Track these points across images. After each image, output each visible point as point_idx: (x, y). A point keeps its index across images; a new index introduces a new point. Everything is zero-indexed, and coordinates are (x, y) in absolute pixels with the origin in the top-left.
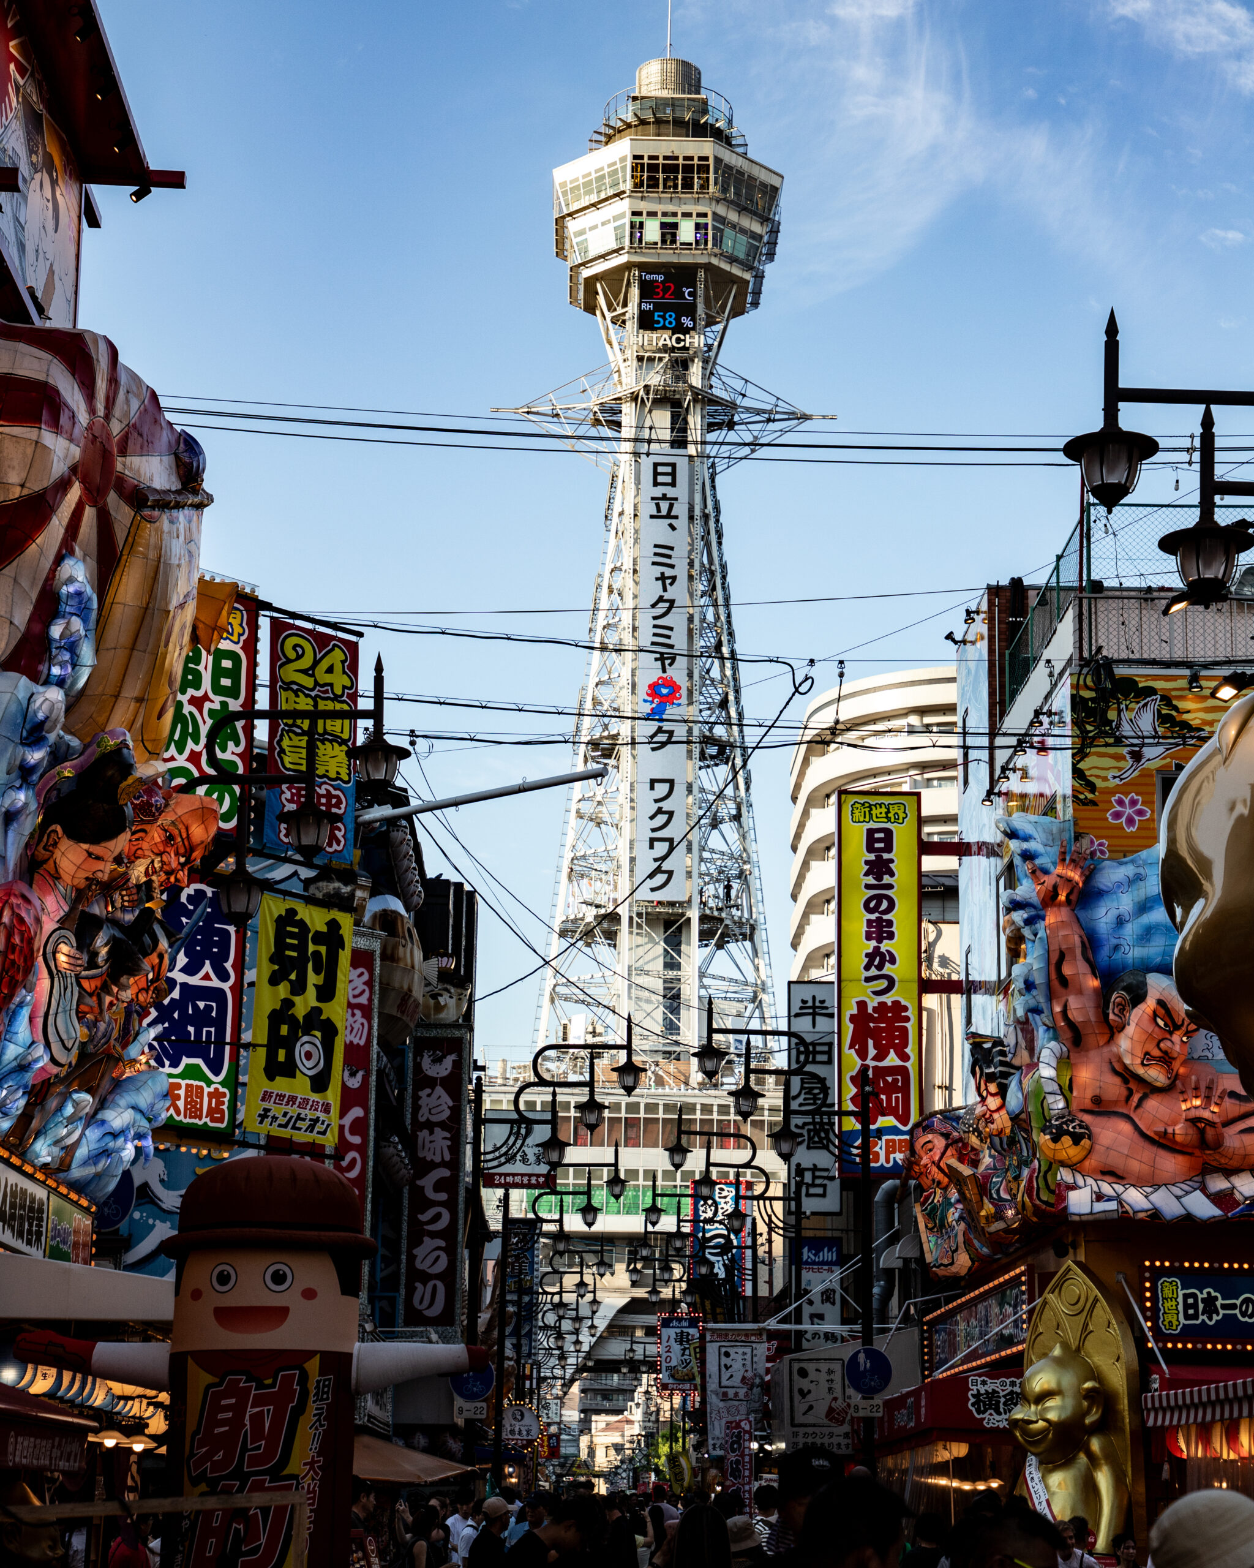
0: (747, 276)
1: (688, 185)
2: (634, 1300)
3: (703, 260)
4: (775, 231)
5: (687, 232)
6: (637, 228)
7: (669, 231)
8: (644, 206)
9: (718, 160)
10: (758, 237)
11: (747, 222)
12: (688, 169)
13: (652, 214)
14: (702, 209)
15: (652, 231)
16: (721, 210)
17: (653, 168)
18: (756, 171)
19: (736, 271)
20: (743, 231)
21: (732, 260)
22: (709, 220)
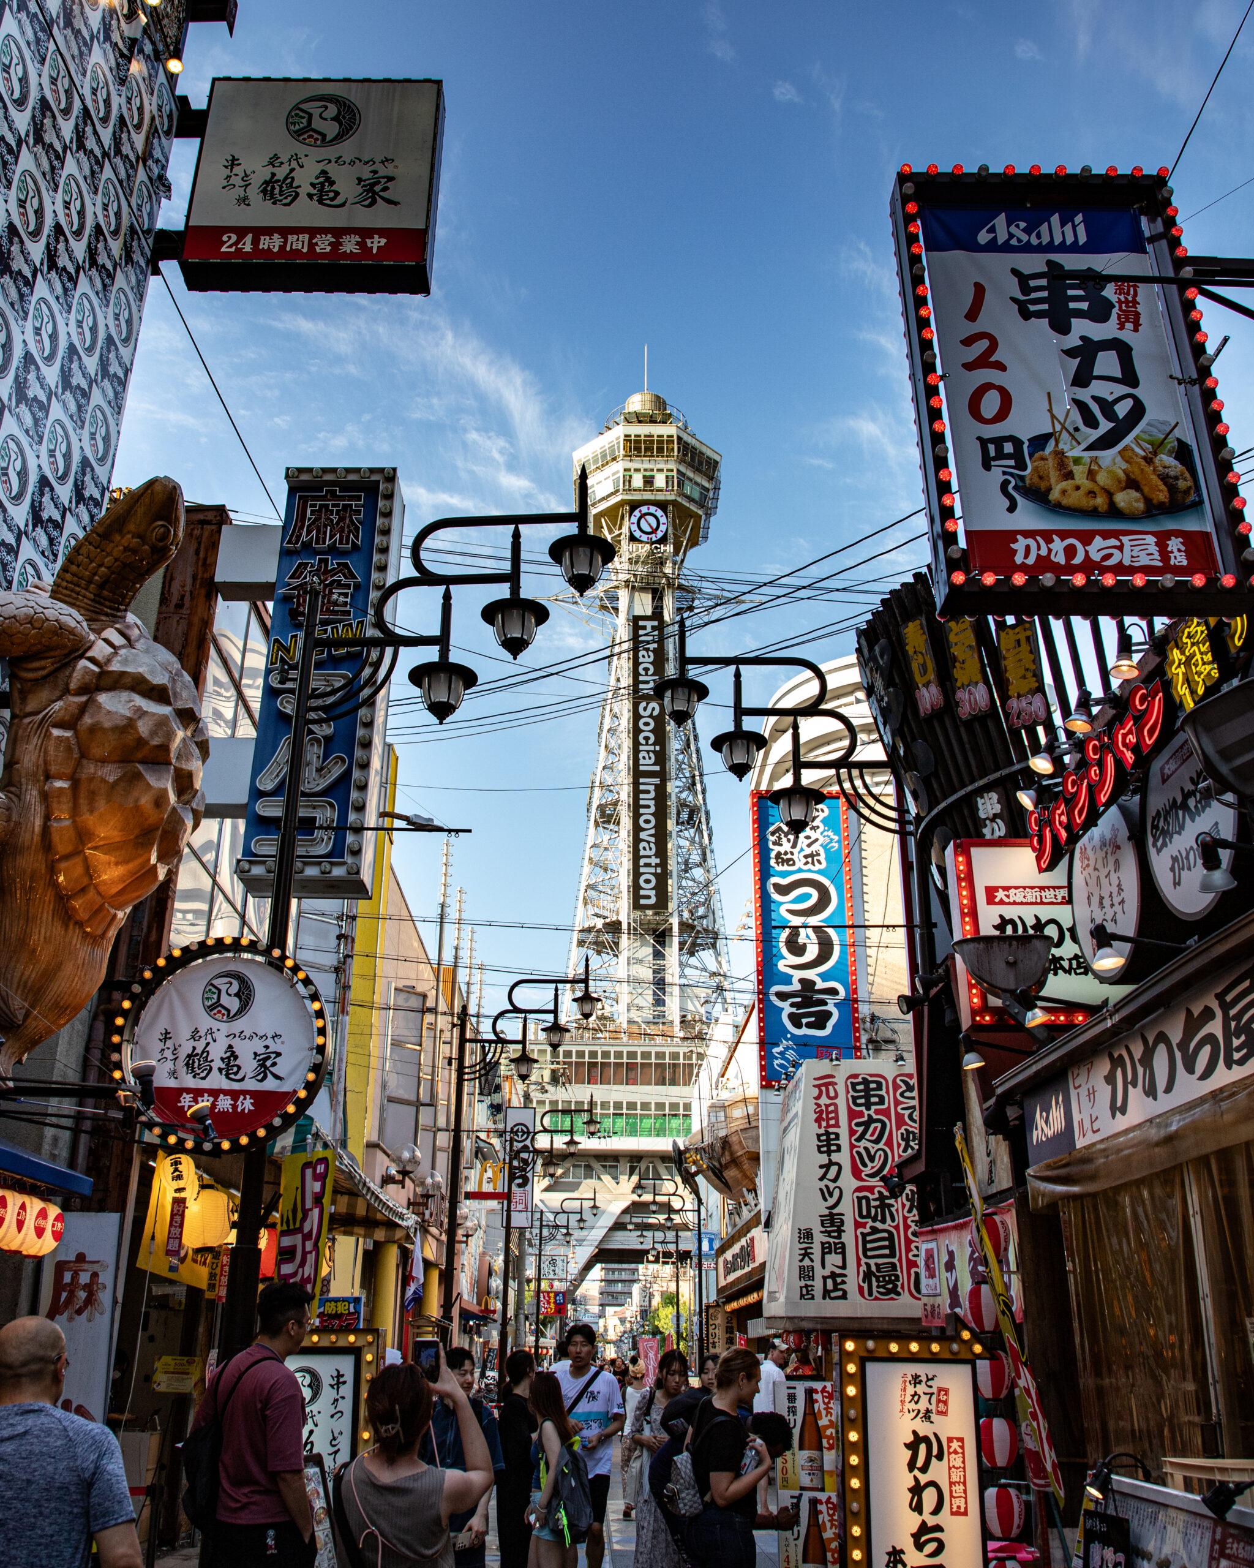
0: (700, 512)
1: (660, 450)
2: (634, 1203)
3: (672, 498)
4: (717, 489)
5: (660, 481)
6: (628, 480)
7: (649, 481)
8: (632, 465)
9: (679, 438)
10: (708, 490)
11: (698, 479)
12: (660, 442)
13: (637, 470)
14: (670, 466)
15: (638, 481)
16: (683, 469)
17: (637, 442)
18: (704, 449)
19: (693, 507)
20: (697, 484)
21: (690, 499)
22: (675, 474)
